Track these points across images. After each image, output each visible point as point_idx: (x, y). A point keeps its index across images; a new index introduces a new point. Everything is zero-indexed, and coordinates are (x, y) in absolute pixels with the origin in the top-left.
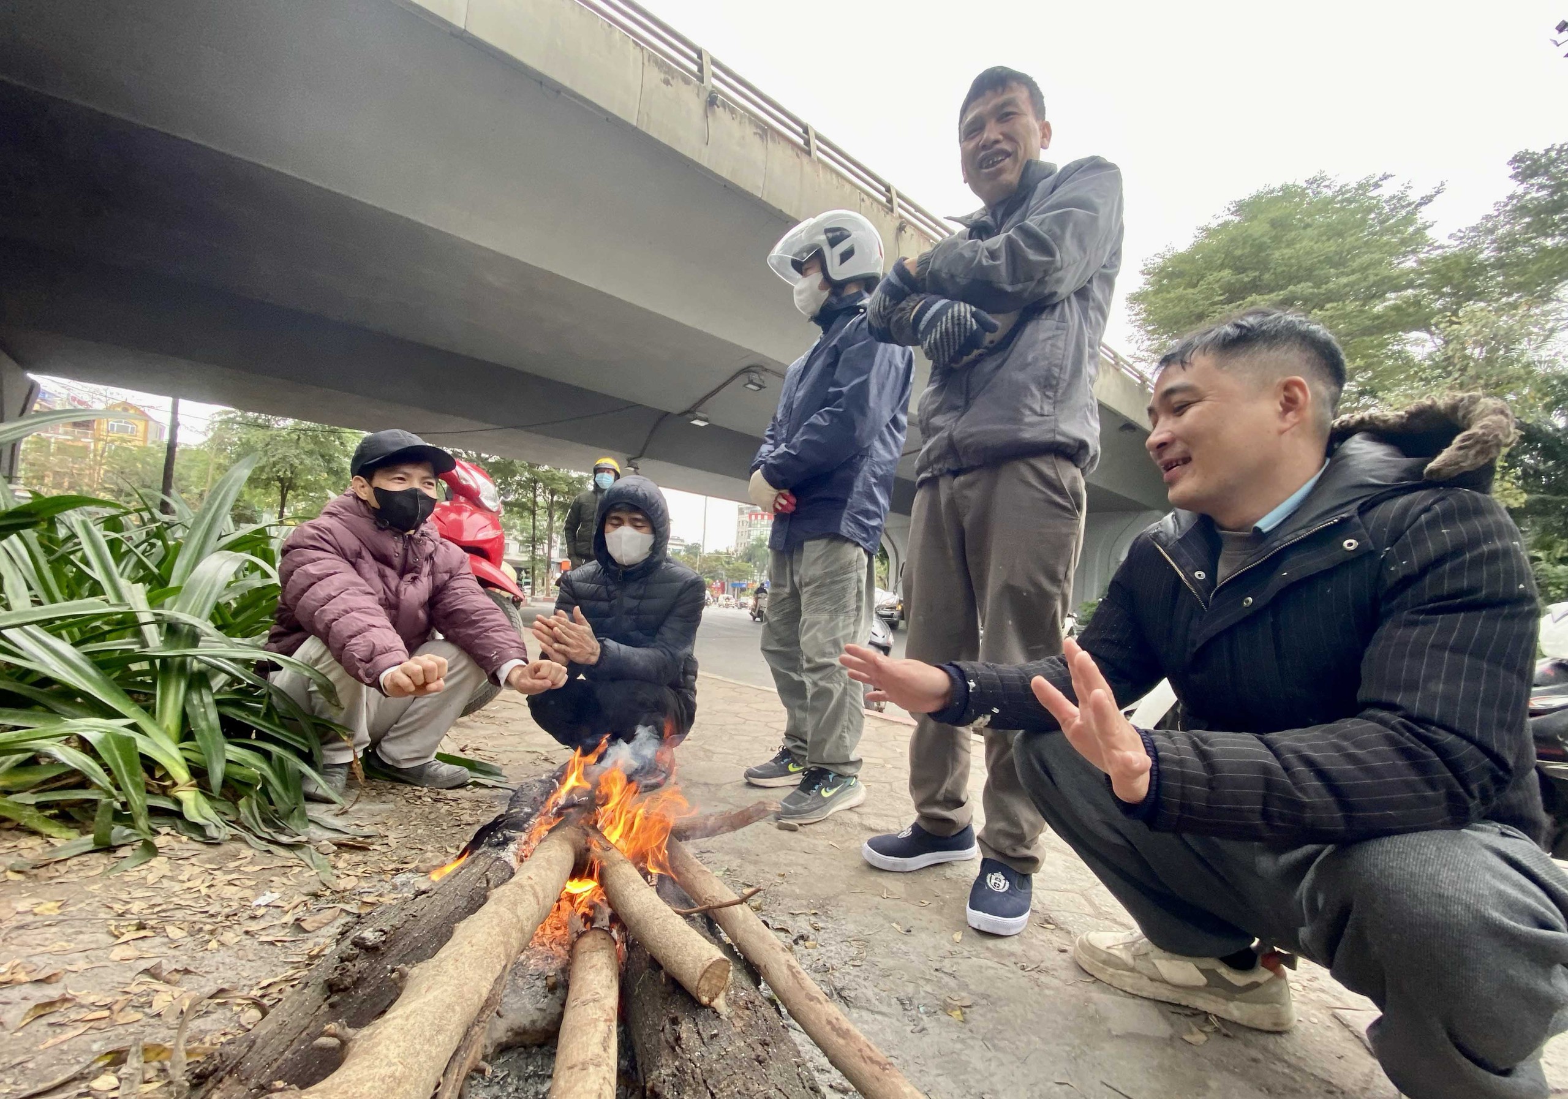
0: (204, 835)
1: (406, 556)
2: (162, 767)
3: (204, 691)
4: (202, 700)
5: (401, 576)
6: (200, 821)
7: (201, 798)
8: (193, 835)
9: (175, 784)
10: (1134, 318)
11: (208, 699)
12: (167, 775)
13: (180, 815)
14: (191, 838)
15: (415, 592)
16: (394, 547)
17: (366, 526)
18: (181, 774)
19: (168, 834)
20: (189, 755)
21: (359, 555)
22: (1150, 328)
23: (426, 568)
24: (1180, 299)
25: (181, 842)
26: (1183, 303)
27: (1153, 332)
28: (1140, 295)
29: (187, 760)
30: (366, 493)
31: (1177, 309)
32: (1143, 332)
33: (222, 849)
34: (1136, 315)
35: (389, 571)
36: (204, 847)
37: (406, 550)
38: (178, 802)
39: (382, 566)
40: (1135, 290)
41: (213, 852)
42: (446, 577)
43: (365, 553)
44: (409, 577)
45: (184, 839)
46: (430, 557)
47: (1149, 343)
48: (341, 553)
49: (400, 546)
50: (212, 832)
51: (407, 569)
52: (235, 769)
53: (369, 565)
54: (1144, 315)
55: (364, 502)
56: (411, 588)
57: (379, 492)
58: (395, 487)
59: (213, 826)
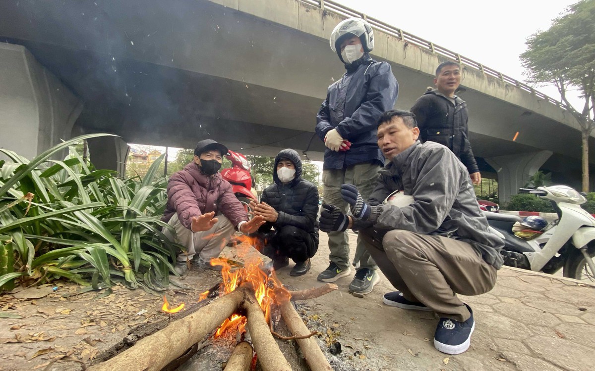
0: (130, 287)
1: (210, 184)
2: (119, 261)
3: (137, 234)
4: (136, 237)
5: (208, 191)
6: (129, 281)
7: (132, 272)
8: (127, 286)
9: (124, 267)
10: (524, 64)
11: (138, 237)
12: (121, 264)
13: (123, 278)
14: (126, 287)
15: (213, 197)
16: (206, 180)
17: (197, 173)
18: (126, 263)
19: (119, 285)
20: (129, 256)
21: (193, 183)
22: (533, 67)
23: (217, 189)
24: (547, 52)
25: (122, 288)
26: (549, 53)
27: (535, 69)
28: (526, 53)
29: (129, 258)
30: (198, 162)
31: (547, 56)
32: (530, 70)
33: (135, 292)
34: (525, 62)
35: (204, 189)
36: (129, 291)
37: (210, 182)
38: (124, 274)
39: (202, 187)
40: (524, 52)
41: (131, 293)
42: (223, 192)
43: (196, 183)
44: (210, 191)
45: (124, 287)
46: (218, 185)
47: (534, 74)
48: (187, 182)
49: (209, 180)
50: (133, 285)
51: (211, 189)
52: (144, 262)
53: (196, 187)
54: (530, 62)
55: (197, 164)
56: (211, 195)
57: (202, 161)
58: (208, 159)
59: (133, 283)
